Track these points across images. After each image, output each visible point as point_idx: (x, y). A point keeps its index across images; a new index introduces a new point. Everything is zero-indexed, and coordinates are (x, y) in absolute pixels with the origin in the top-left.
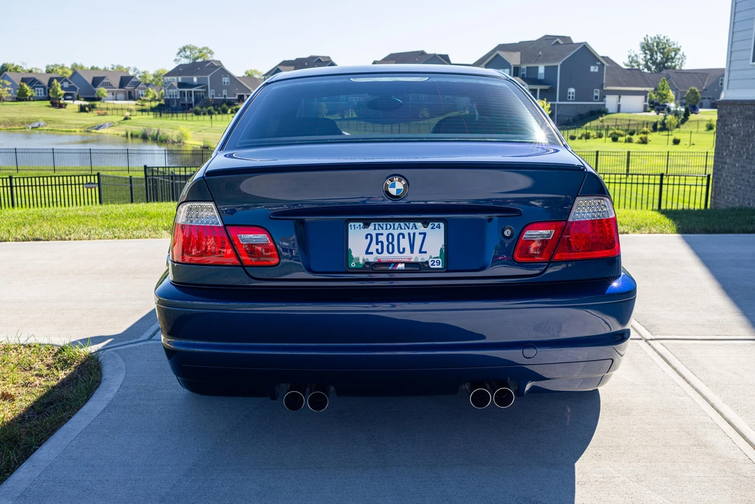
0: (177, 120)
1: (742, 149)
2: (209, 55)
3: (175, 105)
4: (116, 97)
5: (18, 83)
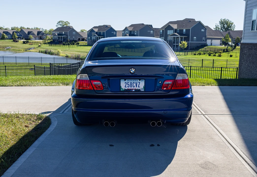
0: (57, 47)
1: (248, 59)
2: (68, 24)
4: (36, 38)
5: (2, 33)
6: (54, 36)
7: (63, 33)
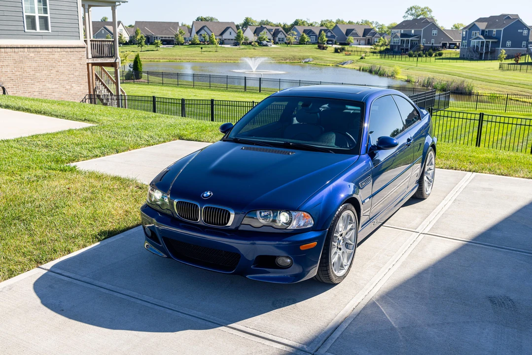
0: (395, 60)
2: (428, 13)
3: (396, 49)
4: (359, 43)
5: (302, 33)
6: (393, 38)
7: (413, 32)
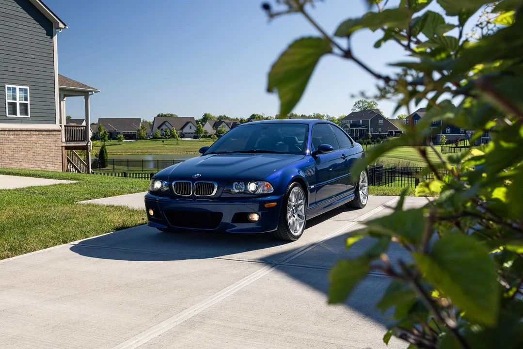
2: (374, 106)
7: (361, 122)
